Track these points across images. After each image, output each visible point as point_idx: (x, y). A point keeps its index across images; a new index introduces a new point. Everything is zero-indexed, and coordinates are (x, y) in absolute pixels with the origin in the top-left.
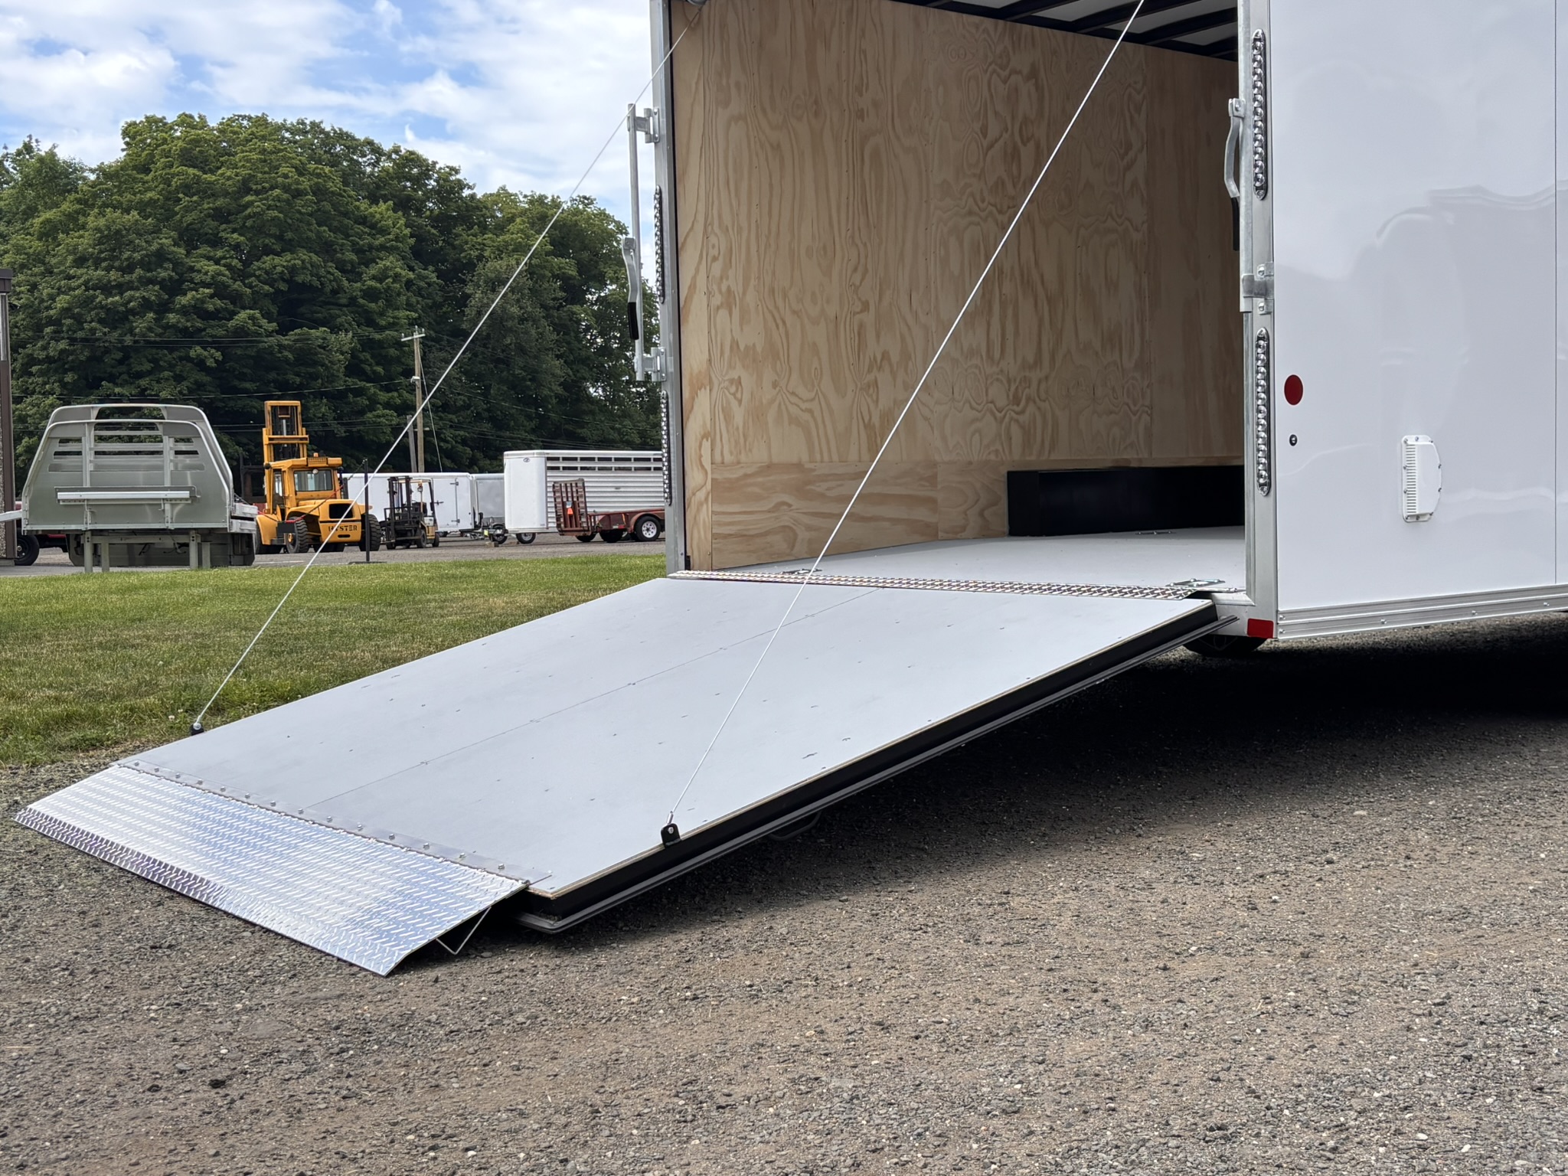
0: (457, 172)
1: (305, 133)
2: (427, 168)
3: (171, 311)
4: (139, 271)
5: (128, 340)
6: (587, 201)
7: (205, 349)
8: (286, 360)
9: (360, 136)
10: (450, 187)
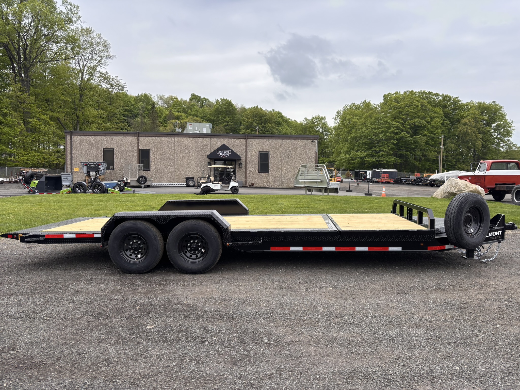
0: (458, 98)
1: (422, 93)
2: (450, 98)
3: (388, 133)
4: (382, 125)
5: (379, 139)
6: (494, 102)
7: (394, 140)
8: (412, 142)
9: (434, 92)
10: (456, 102)
